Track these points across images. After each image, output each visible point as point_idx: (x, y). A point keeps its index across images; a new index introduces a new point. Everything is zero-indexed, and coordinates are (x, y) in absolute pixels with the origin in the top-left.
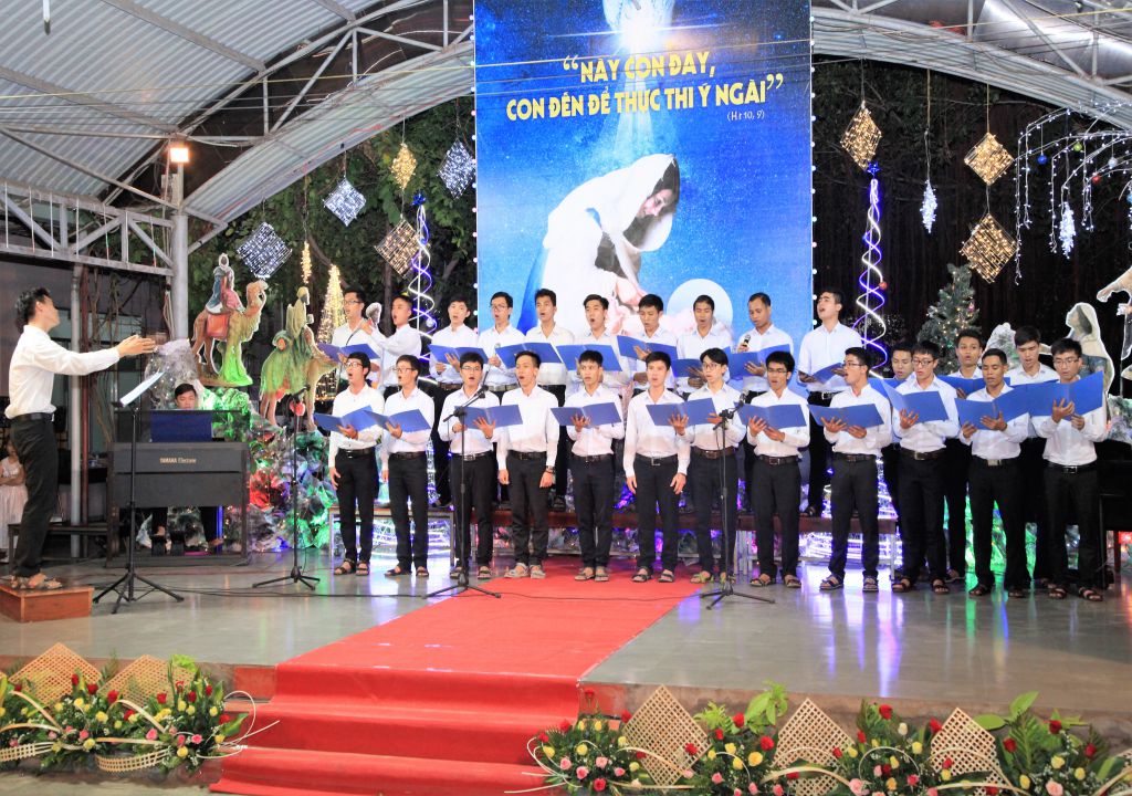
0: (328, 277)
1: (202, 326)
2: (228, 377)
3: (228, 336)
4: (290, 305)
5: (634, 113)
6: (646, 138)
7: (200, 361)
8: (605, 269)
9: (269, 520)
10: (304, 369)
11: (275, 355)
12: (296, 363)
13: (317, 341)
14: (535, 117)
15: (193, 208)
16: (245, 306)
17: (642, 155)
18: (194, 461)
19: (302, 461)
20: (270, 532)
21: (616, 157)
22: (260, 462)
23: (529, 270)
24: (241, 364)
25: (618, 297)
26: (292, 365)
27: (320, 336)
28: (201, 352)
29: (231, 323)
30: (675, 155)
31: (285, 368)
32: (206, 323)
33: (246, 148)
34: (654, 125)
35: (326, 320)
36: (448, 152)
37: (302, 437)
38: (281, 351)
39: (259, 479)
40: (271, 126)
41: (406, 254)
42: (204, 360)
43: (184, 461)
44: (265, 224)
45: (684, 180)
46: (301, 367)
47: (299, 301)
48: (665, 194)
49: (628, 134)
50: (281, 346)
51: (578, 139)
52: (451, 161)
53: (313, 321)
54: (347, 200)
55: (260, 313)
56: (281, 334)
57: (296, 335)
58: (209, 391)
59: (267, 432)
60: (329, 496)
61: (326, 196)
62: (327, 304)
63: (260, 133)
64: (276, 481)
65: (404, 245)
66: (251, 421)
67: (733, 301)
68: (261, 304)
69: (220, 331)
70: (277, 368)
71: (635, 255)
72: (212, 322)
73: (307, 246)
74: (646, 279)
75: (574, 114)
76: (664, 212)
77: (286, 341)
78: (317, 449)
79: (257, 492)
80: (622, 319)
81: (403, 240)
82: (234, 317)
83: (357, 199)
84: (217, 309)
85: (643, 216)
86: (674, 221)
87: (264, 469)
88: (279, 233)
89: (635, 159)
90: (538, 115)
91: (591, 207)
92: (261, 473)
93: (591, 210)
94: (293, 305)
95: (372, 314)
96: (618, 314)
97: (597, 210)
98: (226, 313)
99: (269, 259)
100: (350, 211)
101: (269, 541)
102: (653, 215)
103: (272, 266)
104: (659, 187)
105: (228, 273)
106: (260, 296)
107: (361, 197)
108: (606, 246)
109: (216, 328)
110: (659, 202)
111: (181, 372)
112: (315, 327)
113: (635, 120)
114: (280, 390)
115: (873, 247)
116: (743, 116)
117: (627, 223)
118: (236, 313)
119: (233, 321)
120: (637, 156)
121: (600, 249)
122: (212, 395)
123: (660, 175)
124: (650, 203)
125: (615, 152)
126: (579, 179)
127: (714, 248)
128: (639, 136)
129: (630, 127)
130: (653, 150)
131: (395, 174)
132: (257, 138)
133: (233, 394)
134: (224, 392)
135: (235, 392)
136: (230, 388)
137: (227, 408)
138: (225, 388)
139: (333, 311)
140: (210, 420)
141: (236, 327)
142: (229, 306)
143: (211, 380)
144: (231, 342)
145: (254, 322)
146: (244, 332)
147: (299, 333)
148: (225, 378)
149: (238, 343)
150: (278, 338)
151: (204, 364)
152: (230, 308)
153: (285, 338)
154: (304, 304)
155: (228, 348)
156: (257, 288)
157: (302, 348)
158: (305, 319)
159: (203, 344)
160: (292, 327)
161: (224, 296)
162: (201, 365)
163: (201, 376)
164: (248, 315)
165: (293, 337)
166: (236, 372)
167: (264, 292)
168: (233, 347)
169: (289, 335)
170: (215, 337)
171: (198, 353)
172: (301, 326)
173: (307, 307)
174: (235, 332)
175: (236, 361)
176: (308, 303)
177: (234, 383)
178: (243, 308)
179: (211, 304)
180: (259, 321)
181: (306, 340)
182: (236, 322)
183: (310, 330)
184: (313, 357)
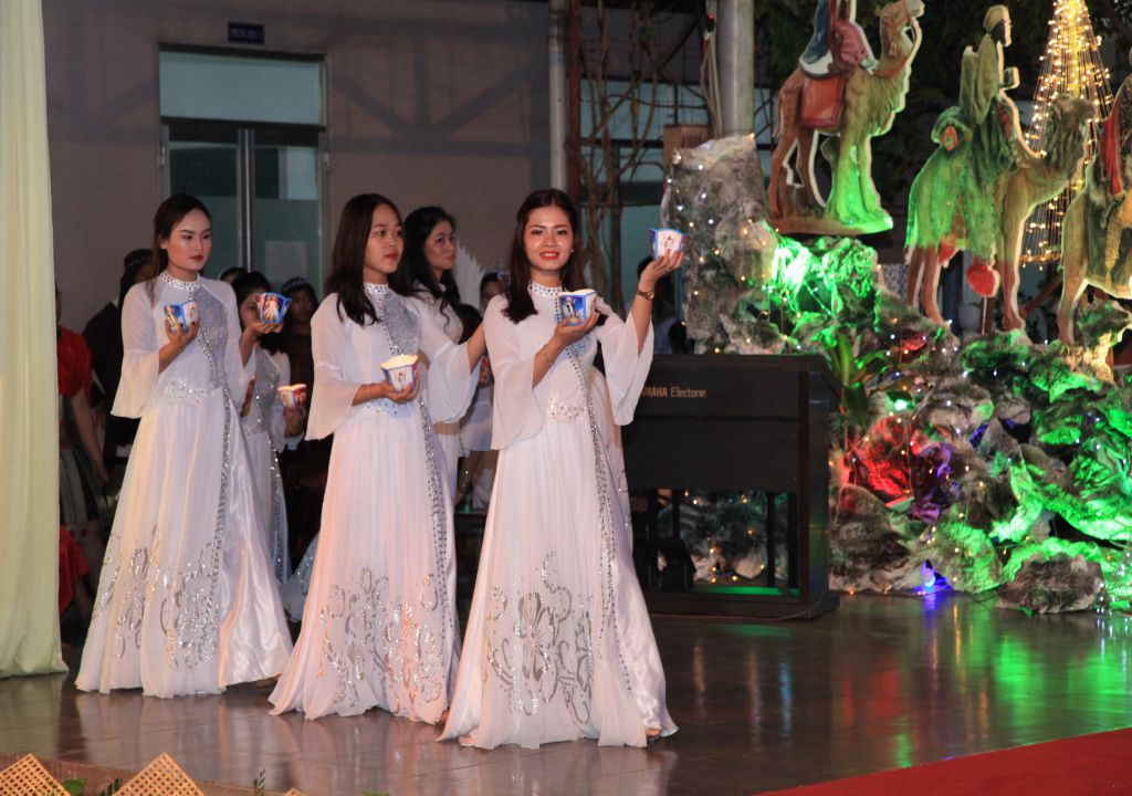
1: (793, 105)
2: (843, 214)
3: (843, 125)
7: (790, 180)
9: (898, 526)
10: (995, 195)
11: (935, 163)
12: (979, 180)
13: (1027, 125)
16: (877, 55)
18: (702, 393)
19: (979, 398)
20: (903, 553)
22: (894, 399)
24: (869, 185)
26: (971, 186)
27: (1036, 117)
28: (792, 162)
29: (850, 96)
31: (956, 191)
32: (801, 96)
35: (1050, 79)
37: (984, 345)
38: (948, 154)
39: (888, 435)
42: (797, 179)
43: (681, 393)
46: (990, 188)
47: (988, 38)
50: (950, 144)
53: (1017, 84)
55: (908, 70)
56: (950, 115)
57: (981, 116)
58: (797, 245)
59: (911, 335)
60: (1035, 478)
62: (1052, 42)
64: (920, 441)
66: (877, 309)
68: (911, 48)
69: (826, 114)
70: (940, 192)
72: (813, 94)
77: (959, 131)
78: (1019, 372)
79: (884, 465)
82: (856, 80)
84: (821, 66)
87: (901, 414)
92: (891, 423)
94: (975, 50)
98: (840, 74)
101: (899, 572)
106: (909, 33)
109: (821, 106)
111: (734, 203)
112: (1025, 95)
114: (947, 241)
118: (858, 73)
119: (854, 91)
122: (805, 252)
133: (847, 252)
134: (830, 247)
135: (852, 245)
136: (843, 237)
137: (830, 282)
138: (834, 237)
139: (1066, 57)
140: (794, 305)
141: (858, 103)
142: (845, 57)
143: (810, 220)
144: (850, 137)
145: (896, 91)
146: (875, 114)
147: (986, 111)
148: (837, 215)
149: (862, 140)
150: (944, 124)
151: (798, 186)
152: (847, 63)
153: (957, 123)
154: (999, 45)
155: (843, 150)
156: (902, 15)
157: (994, 144)
158: (1001, 80)
159: (796, 142)
160: (972, 99)
161: (837, 35)
162: (791, 188)
163: (790, 213)
164: (885, 76)
165: (974, 119)
166: (859, 203)
167: (916, 23)
168: (853, 149)
169: (966, 118)
170: (819, 128)
171: (785, 164)
172: (992, 95)
173: (1006, 50)
174: (857, 115)
175: (860, 179)
176: (1009, 42)
177: (853, 226)
178: (876, 62)
179: (808, 56)
180: (906, 88)
181: (1003, 126)
182: (859, 94)
183: (1010, 102)
184: (1014, 166)
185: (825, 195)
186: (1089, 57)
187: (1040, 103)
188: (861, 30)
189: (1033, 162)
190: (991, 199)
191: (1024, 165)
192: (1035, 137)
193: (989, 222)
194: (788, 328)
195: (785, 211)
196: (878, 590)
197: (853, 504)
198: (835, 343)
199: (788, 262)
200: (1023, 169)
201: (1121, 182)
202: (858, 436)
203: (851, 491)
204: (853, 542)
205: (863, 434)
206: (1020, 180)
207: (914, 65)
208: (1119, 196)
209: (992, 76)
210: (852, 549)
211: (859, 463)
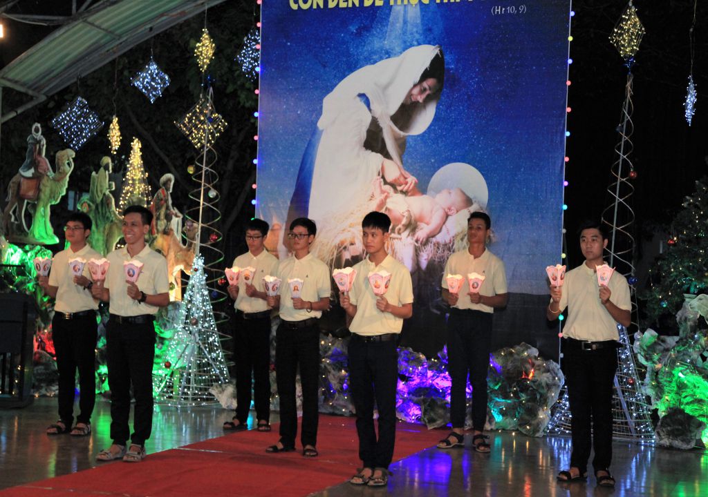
0: (131, 148)
1: (16, 188)
2: (37, 236)
3: (38, 199)
4: (94, 173)
5: (405, 6)
6: (415, 30)
7: (13, 219)
8: (372, 151)
10: (104, 232)
12: (97, 226)
13: (117, 205)
14: (315, 7)
15: (9, 80)
16: (54, 171)
17: (412, 45)
21: (388, 47)
23: (304, 149)
24: (49, 224)
25: (383, 177)
26: (94, 227)
27: (121, 202)
28: (14, 212)
29: (41, 187)
30: (440, 46)
32: (19, 185)
33: (57, 27)
34: (423, 16)
35: (127, 188)
36: (245, 39)
40: (78, 7)
41: (204, 130)
42: (16, 219)
44: (79, 99)
45: (449, 69)
46: (101, 229)
47: (102, 169)
48: (430, 82)
49: (399, 25)
50: (85, 210)
51: (353, 29)
52: (247, 47)
53: (114, 189)
54: (153, 79)
55: (67, 178)
56: (85, 198)
57: (99, 200)
58: (16, 247)
61: (135, 76)
62: (128, 173)
63: (67, 13)
65: (202, 123)
67: (489, 184)
68: (69, 170)
69: (31, 194)
71: (400, 139)
72: (25, 185)
73: (115, 120)
74: (410, 161)
75: (350, 5)
76: (428, 100)
77: (89, 205)
80: (386, 198)
81: (202, 118)
82: (44, 181)
83: (162, 79)
84: (29, 173)
85: (409, 102)
86: (437, 108)
88: (91, 108)
89: (405, 49)
90: (318, 5)
91: (362, 92)
93: (362, 96)
94: (97, 173)
95: (166, 183)
96: (383, 192)
97: (368, 95)
98: (38, 177)
99: (81, 130)
100: (156, 89)
102: (418, 102)
103: (85, 137)
104: (425, 76)
105: (40, 141)
106: (69, 164)
107: (167, 77)
108: (373, 130)
109: (29, 190)
110: (425, 90)
112: (117, 194)
113: (405, 12)
115: (625, 138)
116: (506, 10)
117: (394, 108)
118: (46, 178)
119: (43, 185)
120: (406, 46)
121: (369, 132)
122: (20, 251)
123: (427, 64)
124: (416, 91)
125: (386, 42)
126: (352, 67)
127: (473, 134)
128: (409, 27)
129: (401, 20)
130: (420, 41)
131: (198, 56)
132: (66, 18)
133: (39, 252)
134: (31, 249)
135: (41, 249)
136: (37, 245)
137: (31, 264)
138: (33, 245)
139: (133, 180)
140: (14, 273)
141: (45, 190)
142: (40, 171)
143: (22, 237)
144: (41, 204)
145: (62, 187)
146: (52, 196)
147: (101, 198)
148: (34, 236)
149: (47, 205)
150: (83, 202)
151: (16, 222)
152: (41, 173)
153: (88, 202)
154: (107, 172)
155: (38, 209)
156: (66, 156)
157: (104, 212)
158: (107, 186)
159: (16, 204)
160: (95, 193)
161: (37, 161)
162: (13, 223)
163: (13, 233)
164: (57, 180)
165: (96, 201)
166: (44, 231)
167: (71, 160)
168: (42, 209)
169: (92, 200)
170: (27, 199)
171: (11, 213)
172: (103, 192)
173: (109, 175)
174: (45, 195)
175: (45, 221)
176: (111, 172)
177: (42, 241)
178: (53, 174)
179: (24, 169)
180: (66, 186)
181: (108, 205)
182: (46, 186)
183: (111, 196)
184: (112, 221)
185: (29, 227)
186: (142, 181)
187: (123, 197)
188: (47, 161)
189: (120, 221)
190: (102, 234)
191: (116, 221)
192: (120, 210)
193: (101, 243)
194: (12, 282)
195: (10, 233)
196: (48, 394)
197: (40, 358)
198: (34, 290)
199: (12, 254)
200: (116, 223)
201: (155, 231)
202: (42, 329)
203: (38, 353)
204: (40, 374)
205: (44, 328)
206: (114, 227)
207: (70, 177)
208: (154, 236)
209: (104, 185)
210: (38, 377)
211: (42, 341)
